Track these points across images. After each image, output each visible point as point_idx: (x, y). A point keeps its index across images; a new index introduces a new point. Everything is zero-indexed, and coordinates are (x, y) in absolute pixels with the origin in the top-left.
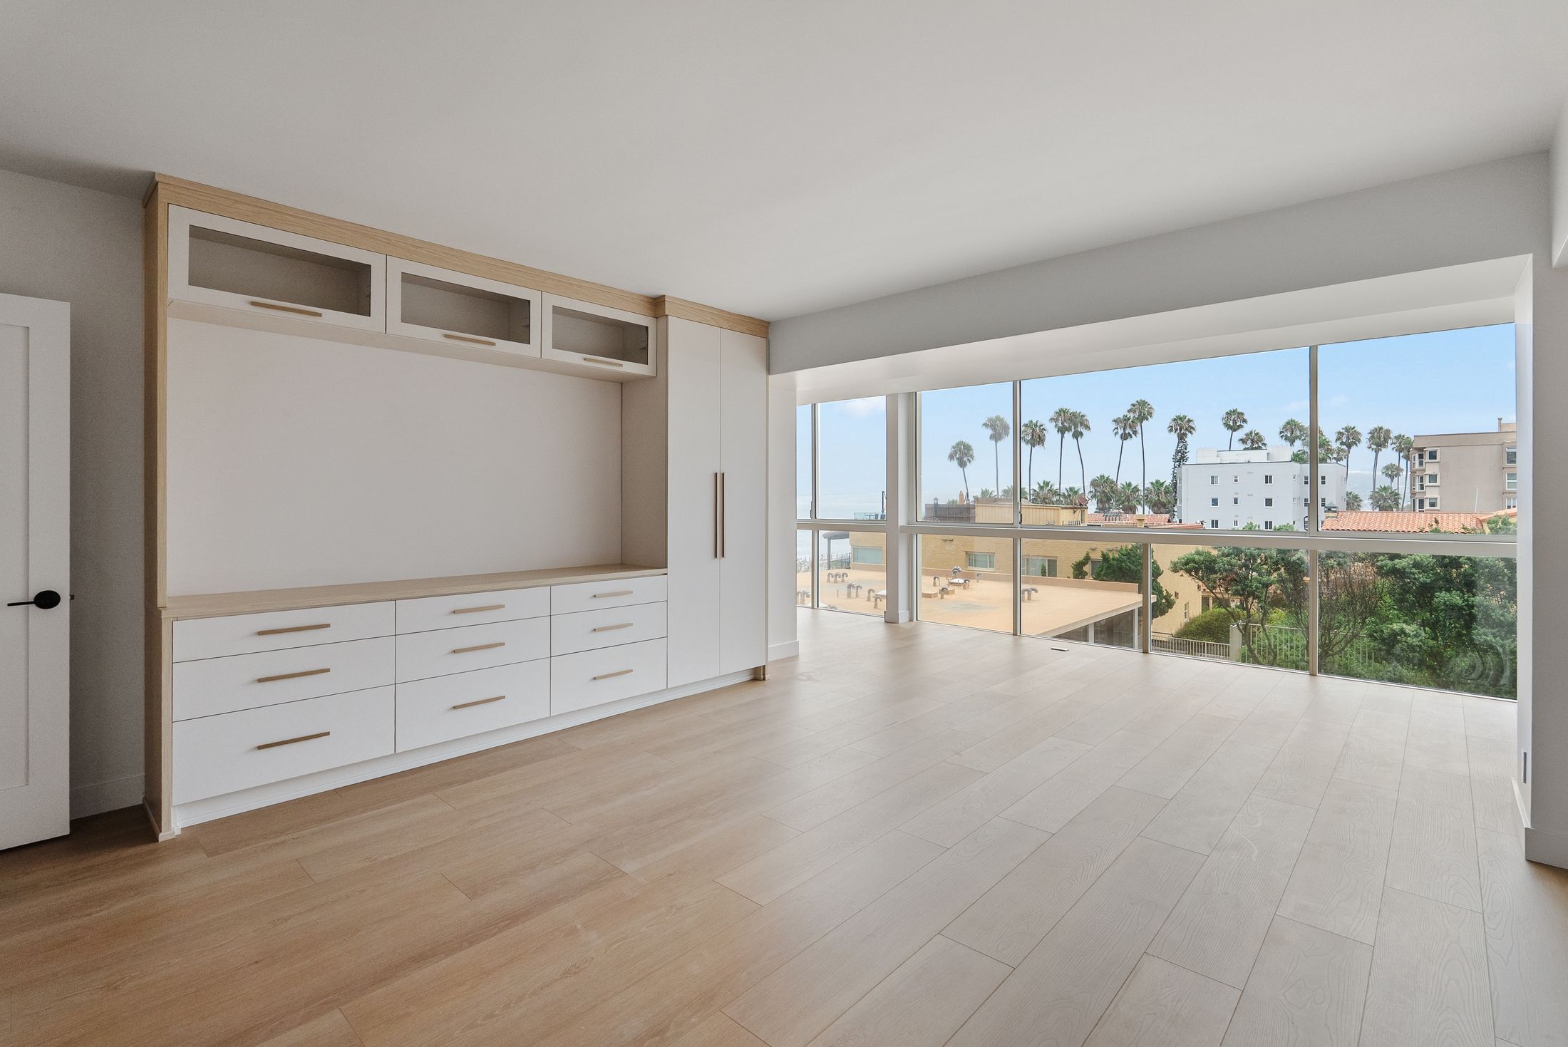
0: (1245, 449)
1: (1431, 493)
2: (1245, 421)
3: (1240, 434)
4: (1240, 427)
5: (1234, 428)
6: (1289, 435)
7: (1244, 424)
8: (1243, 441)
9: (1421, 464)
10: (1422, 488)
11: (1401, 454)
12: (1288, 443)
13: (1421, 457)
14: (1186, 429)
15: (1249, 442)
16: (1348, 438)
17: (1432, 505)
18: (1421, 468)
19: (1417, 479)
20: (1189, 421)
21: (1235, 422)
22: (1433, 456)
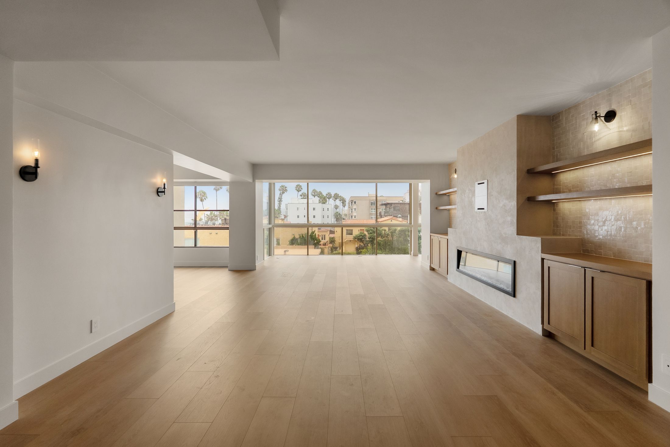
0: (302, 198)
1: (354, 214)
2: (302, 189)
3: (300, 193)
4: (301, 190)
5: (298, 191)
6: (314, 194)
7: (302, 190)
8: (301, 196)
9: (352, 205)
10: (352, 212)
11: (341, 202)
12: (314, 197)
13: (352, 203)
14: (285, 190)
15: (303, 196)
16: (329, 196)
17: (355, 217)
18: (352, 206)
19: (351, 210)
20: (286, 187)
21: (299, 189)
22: (355, 203)
